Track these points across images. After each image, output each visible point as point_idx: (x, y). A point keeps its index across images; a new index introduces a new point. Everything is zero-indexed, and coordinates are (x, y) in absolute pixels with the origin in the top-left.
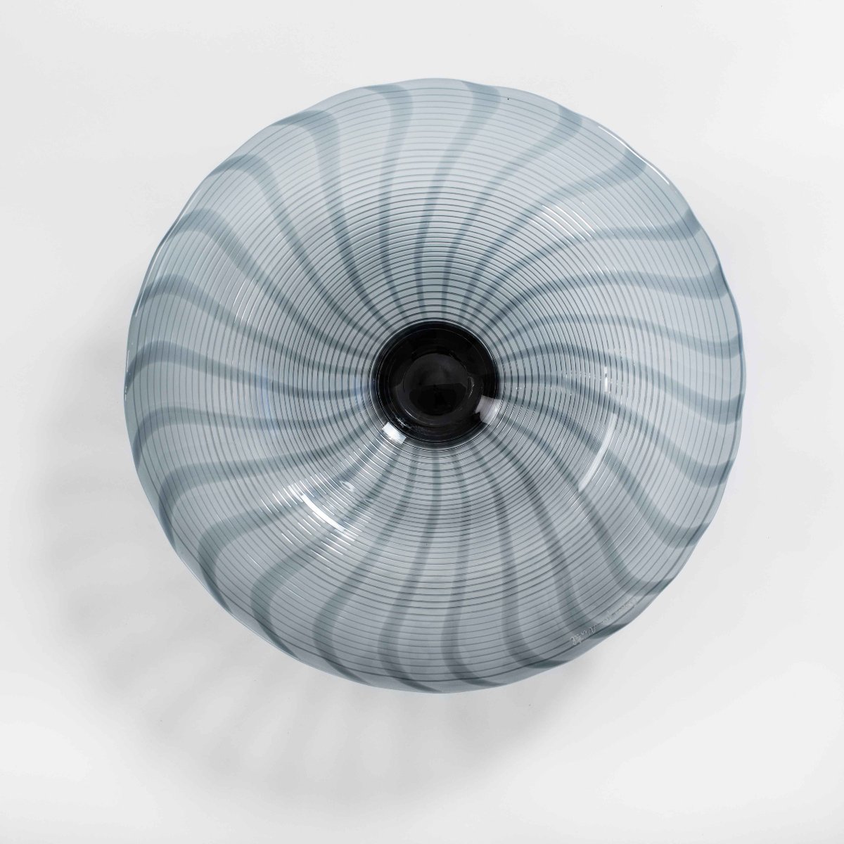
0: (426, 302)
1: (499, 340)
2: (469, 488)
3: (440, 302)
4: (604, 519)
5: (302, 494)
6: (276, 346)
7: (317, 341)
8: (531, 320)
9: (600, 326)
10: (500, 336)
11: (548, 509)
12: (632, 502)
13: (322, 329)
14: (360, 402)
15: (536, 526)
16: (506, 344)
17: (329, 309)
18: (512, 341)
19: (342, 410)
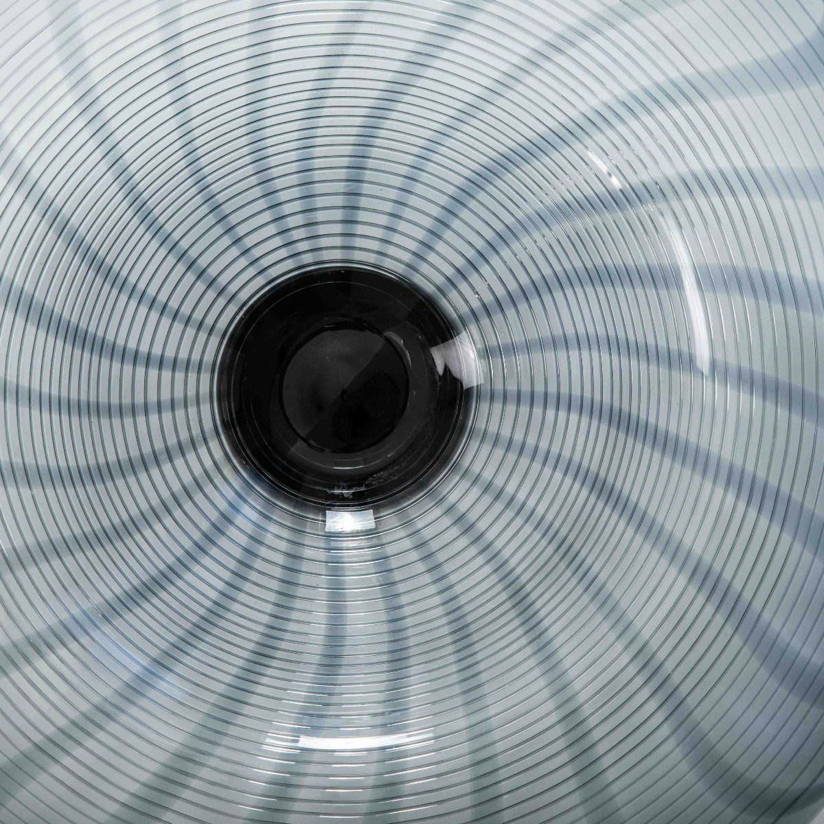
0: (223, 280)
1: (382, 240)
2: (531, 503)
3: (243, 262)
4: (783, 377)
5: (297, 741)
6: (53, 550)
7: (109, 484)
8: (404, 170)
9: (520, 88)
10: (379, 233)
11: (683, 435)
12: (803, 314)
13: (102, 460)
14: (254, 516)
15: (686, 475)
16: (397, 238)
17: (85, 420)
18: (402, 226)
19: (237, 553)
